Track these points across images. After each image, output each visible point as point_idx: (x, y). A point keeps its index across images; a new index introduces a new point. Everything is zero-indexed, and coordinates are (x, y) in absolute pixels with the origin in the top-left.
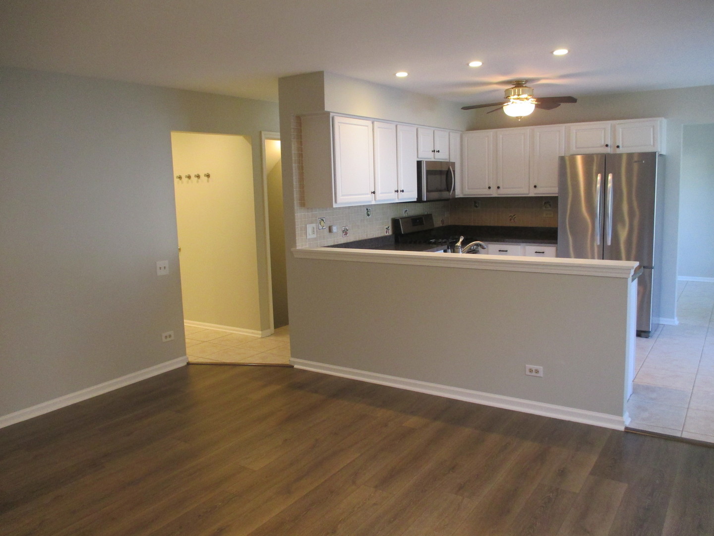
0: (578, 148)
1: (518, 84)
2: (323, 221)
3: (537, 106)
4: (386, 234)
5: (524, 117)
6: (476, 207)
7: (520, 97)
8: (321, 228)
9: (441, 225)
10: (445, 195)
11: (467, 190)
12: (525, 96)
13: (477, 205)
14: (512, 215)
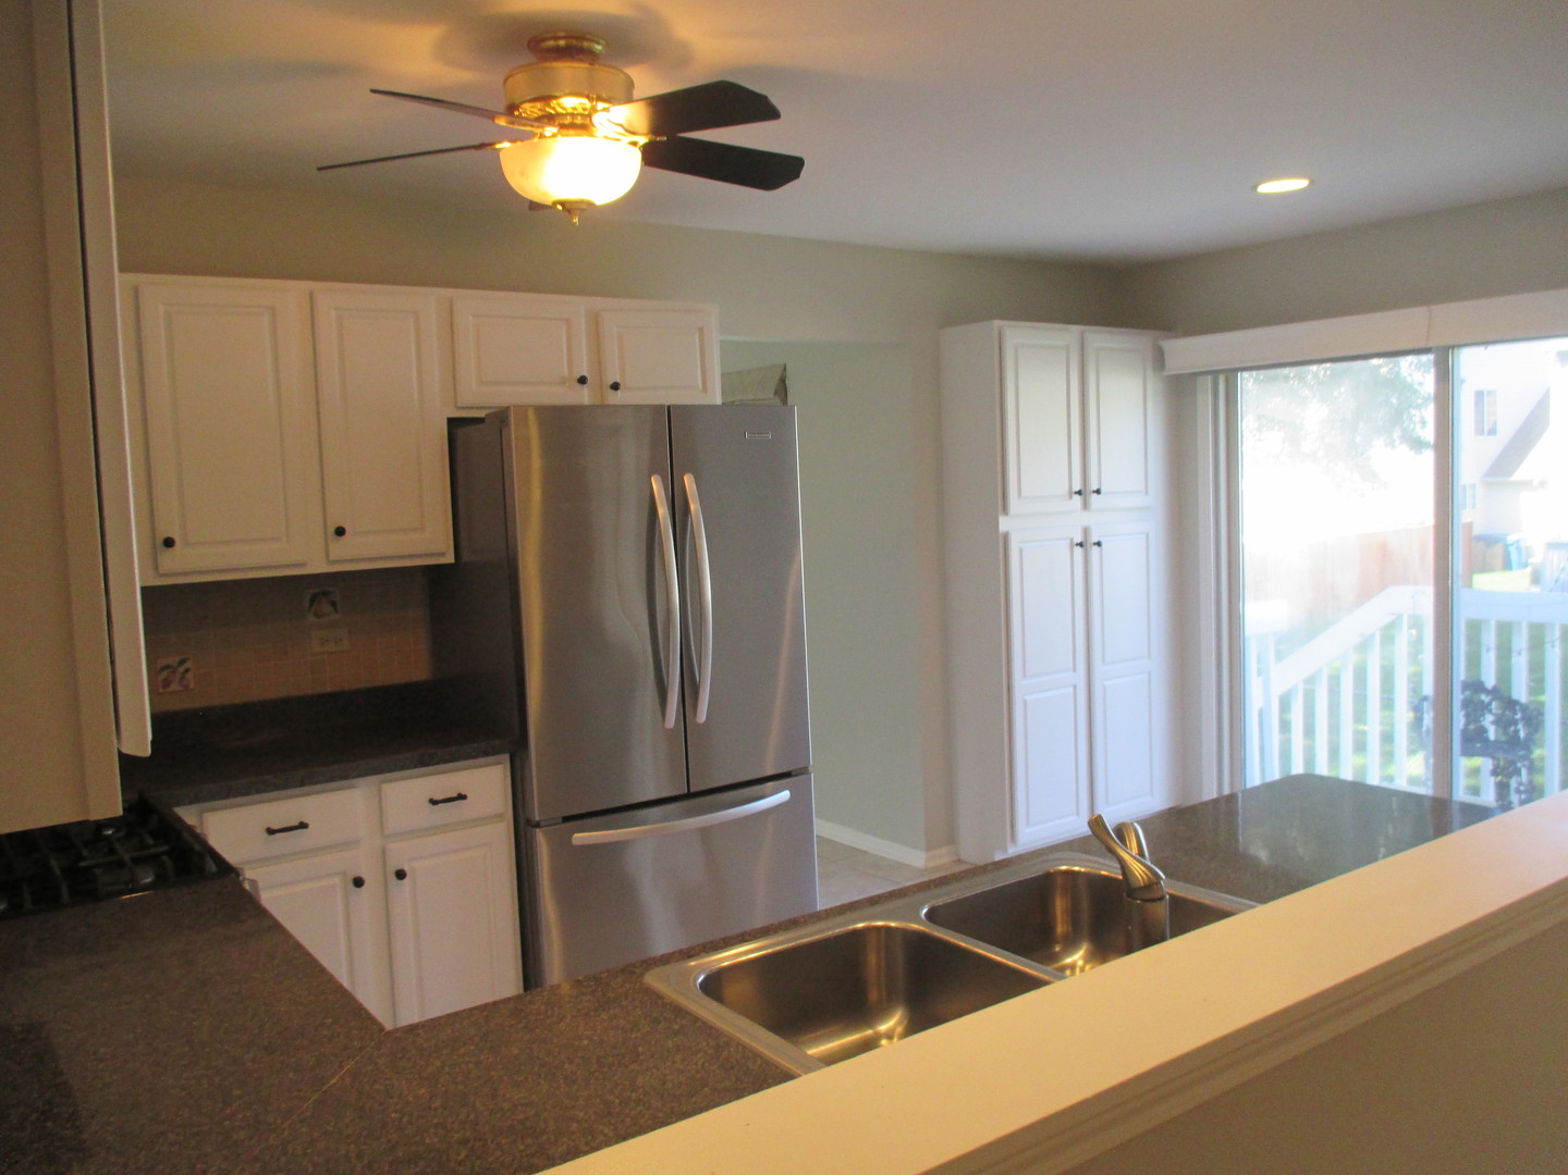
0: (487, 383)
14: (173, 661)
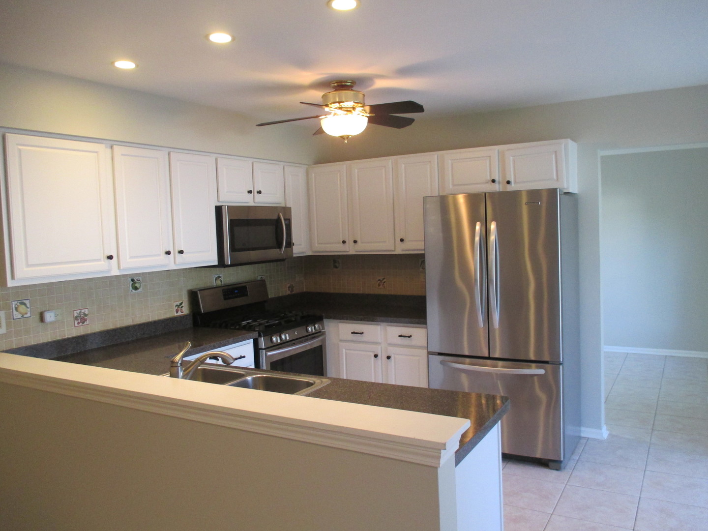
0: (455, 185)
1: (342, 85)
2: (25, 304)
3: (371, 120)
4: (176, 314)
5: (354, 138)
6: (336, 267)
7: (342, 105)
8: (20, 316)
9: (289, 293)
10: (273, 253)
11: (316, 245)
12: (350, 104)
13: (337, 264)
14: (381, 278)
